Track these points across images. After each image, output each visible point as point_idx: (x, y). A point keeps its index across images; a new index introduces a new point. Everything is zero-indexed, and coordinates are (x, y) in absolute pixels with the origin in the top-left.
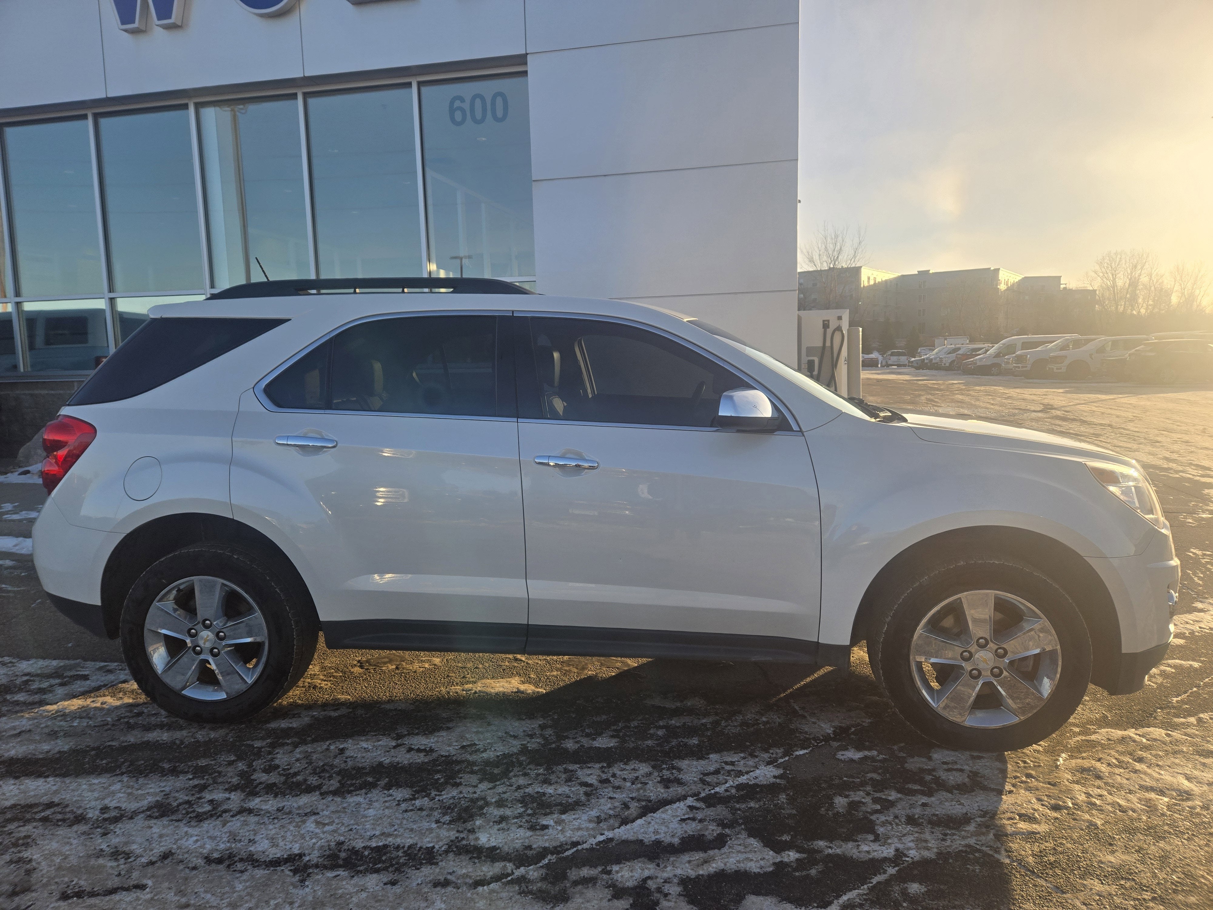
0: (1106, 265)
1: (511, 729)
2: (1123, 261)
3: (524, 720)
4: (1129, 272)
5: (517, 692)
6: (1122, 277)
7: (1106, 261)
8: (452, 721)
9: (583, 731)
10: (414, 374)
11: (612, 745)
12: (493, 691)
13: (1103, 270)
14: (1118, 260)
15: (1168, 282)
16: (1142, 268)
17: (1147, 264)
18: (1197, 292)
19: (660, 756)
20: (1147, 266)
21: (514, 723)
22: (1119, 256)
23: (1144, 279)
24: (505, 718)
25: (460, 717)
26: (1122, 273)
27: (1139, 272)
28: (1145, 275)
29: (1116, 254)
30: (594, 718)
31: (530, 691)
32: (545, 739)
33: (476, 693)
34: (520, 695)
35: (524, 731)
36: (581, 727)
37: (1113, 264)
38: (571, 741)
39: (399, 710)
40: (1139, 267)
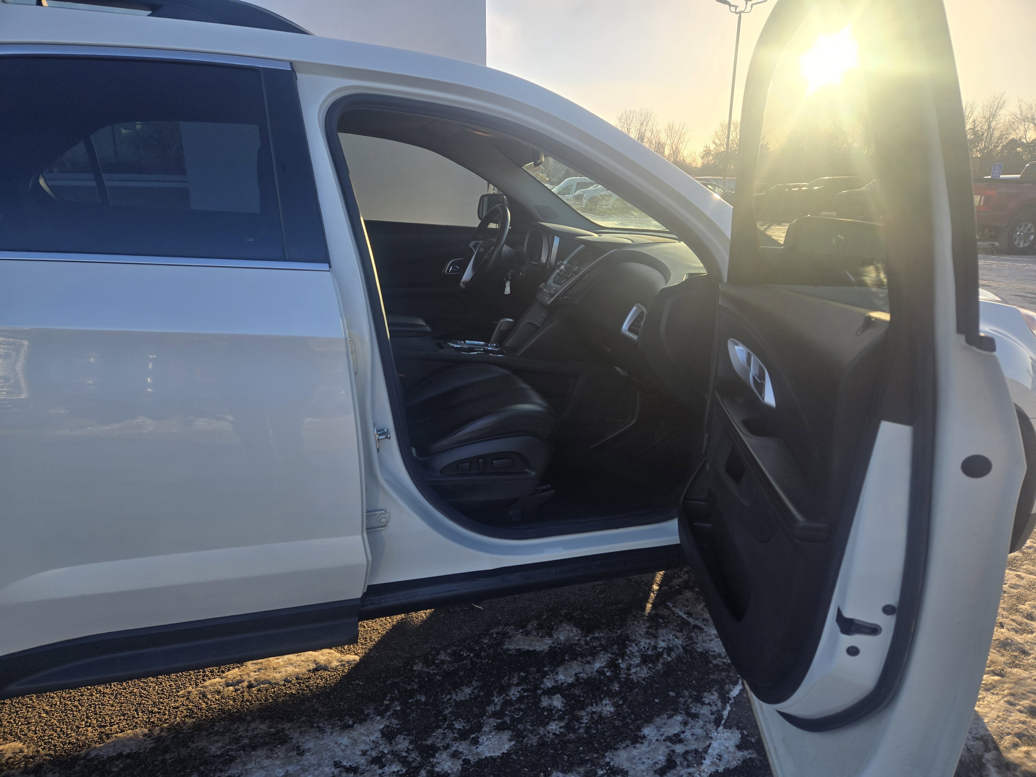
0: (623, 120)
1: (341, 754)
2: (635, 119)
3: (351, 727)
4: (638, 128)
5: (315, 670)
6: (634, 132)
7: (623, 117)
8: (232, 759)
9: (451, 727)
10: (42, 182)
11: (507, 747)
12: (278, 676)
13: (622, 125)
14: (631, 117)
15: (663, 138)
16: (647, 125)
17: (650, 122)
18: (680, 146)
19: (583, 752)
20: (650, 123)
21: (340, 740)
22: (632, 114)
23: (648, 134)
24: (322, 730)
25: (244, 748)
26: (634, 128)
27: (645, 128)
28: (648, 131)
29: (630, 112)
30: (454, 697)
31: (335, 664)
32: (404, 761)
33: (250, 686)
34: (325, 674)
35: (364, 753)
36: (445, 719)
37: (628, 120)
38: (445, 755)
39: (129, 756)
40: (645, 124)
